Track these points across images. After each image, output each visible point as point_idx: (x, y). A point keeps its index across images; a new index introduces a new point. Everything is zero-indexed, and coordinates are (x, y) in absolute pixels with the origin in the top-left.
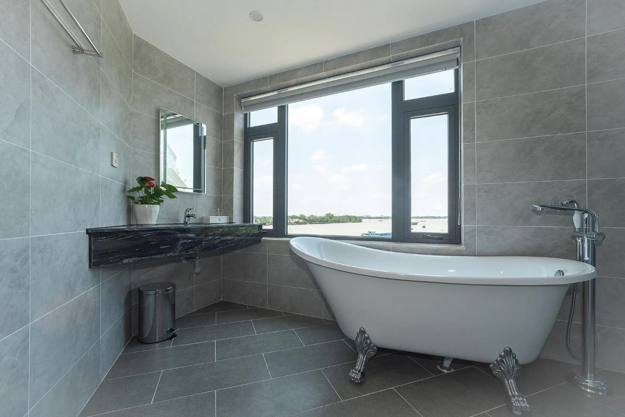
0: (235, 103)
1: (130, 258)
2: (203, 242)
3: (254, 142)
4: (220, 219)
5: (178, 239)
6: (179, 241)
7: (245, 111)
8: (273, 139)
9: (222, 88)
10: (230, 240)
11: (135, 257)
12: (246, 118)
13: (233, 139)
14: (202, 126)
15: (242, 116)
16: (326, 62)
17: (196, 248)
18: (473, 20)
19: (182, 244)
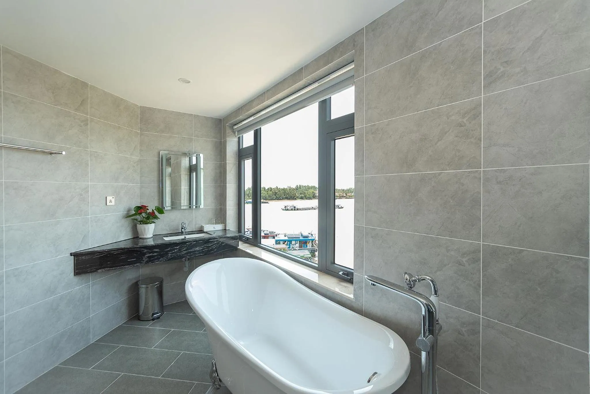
0: (228, 131)
1: (103, 268)
2: (169, 254)
3: (245, 161)
4: (214, 228)
5: (144, 254)
6: (146, 255)
7: (238, 135)
8: (251, 159)
9: (221, 119)
10: (198, 251)
11: (107, 268)
12: (240, 141)
13: (226, 161)
14: (200, 156)
15: (236, 139)
16: (268, 91)
17: (162, 259)
18: (363, 27)
19: (148, 257)
